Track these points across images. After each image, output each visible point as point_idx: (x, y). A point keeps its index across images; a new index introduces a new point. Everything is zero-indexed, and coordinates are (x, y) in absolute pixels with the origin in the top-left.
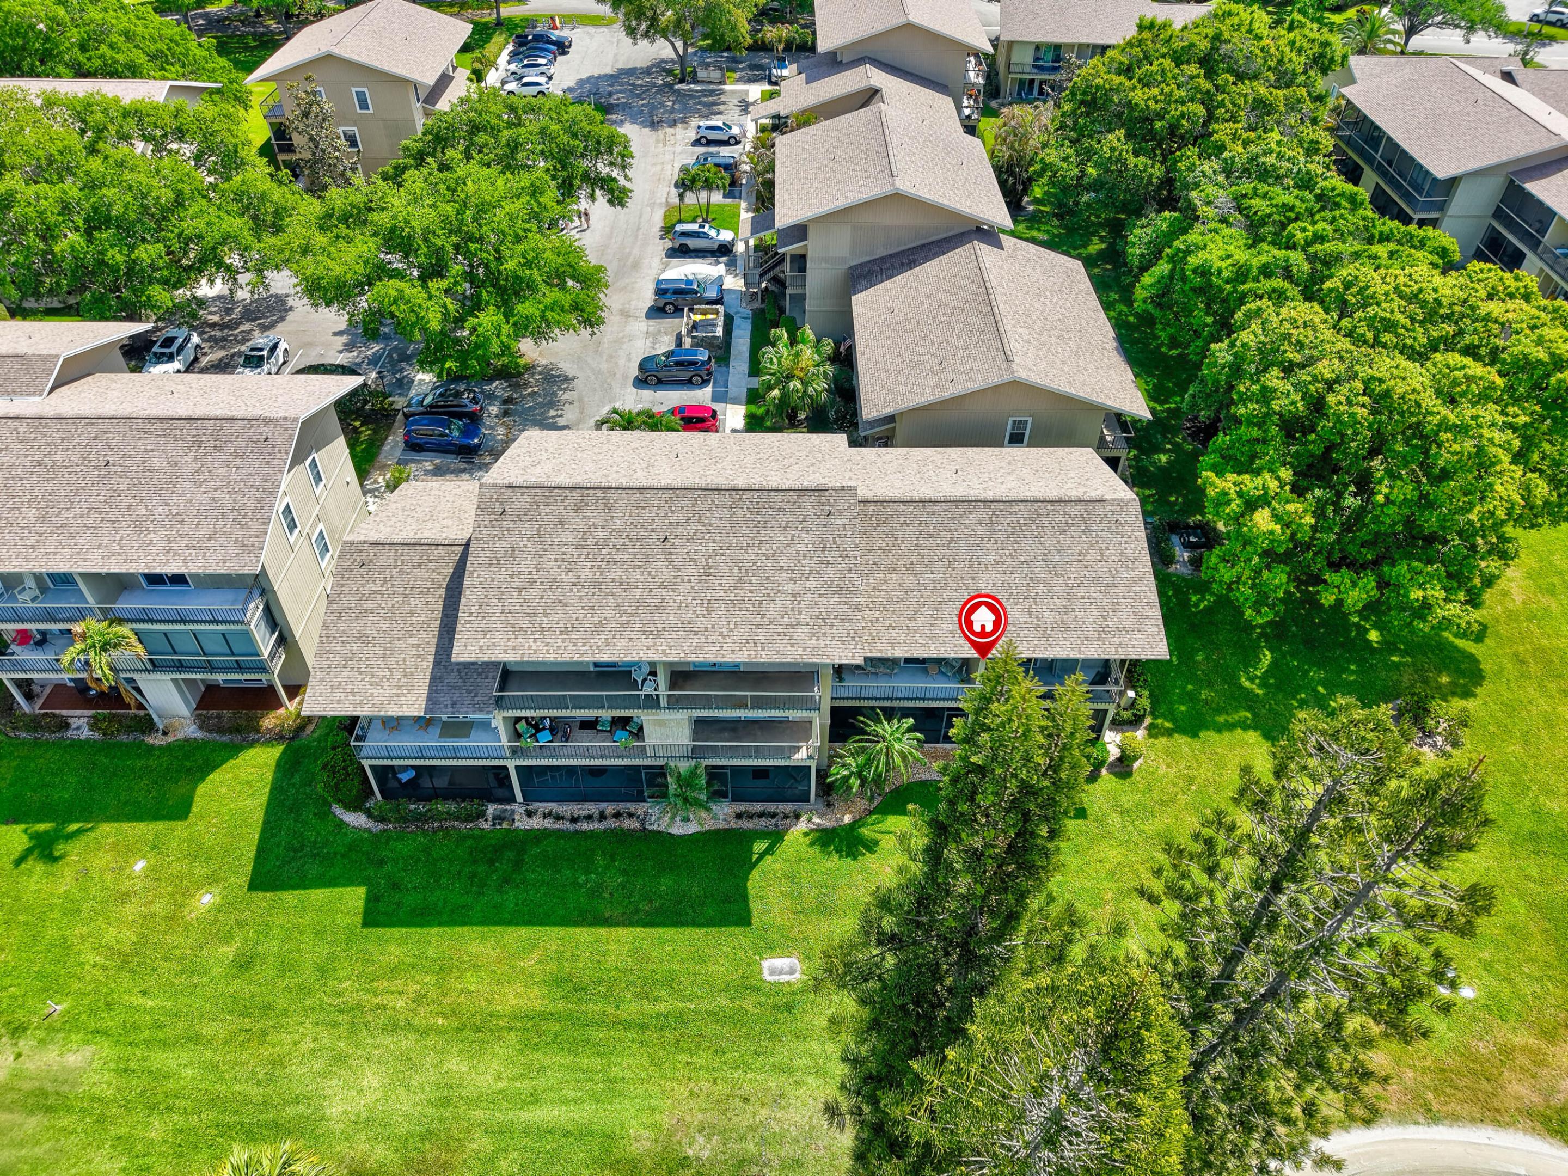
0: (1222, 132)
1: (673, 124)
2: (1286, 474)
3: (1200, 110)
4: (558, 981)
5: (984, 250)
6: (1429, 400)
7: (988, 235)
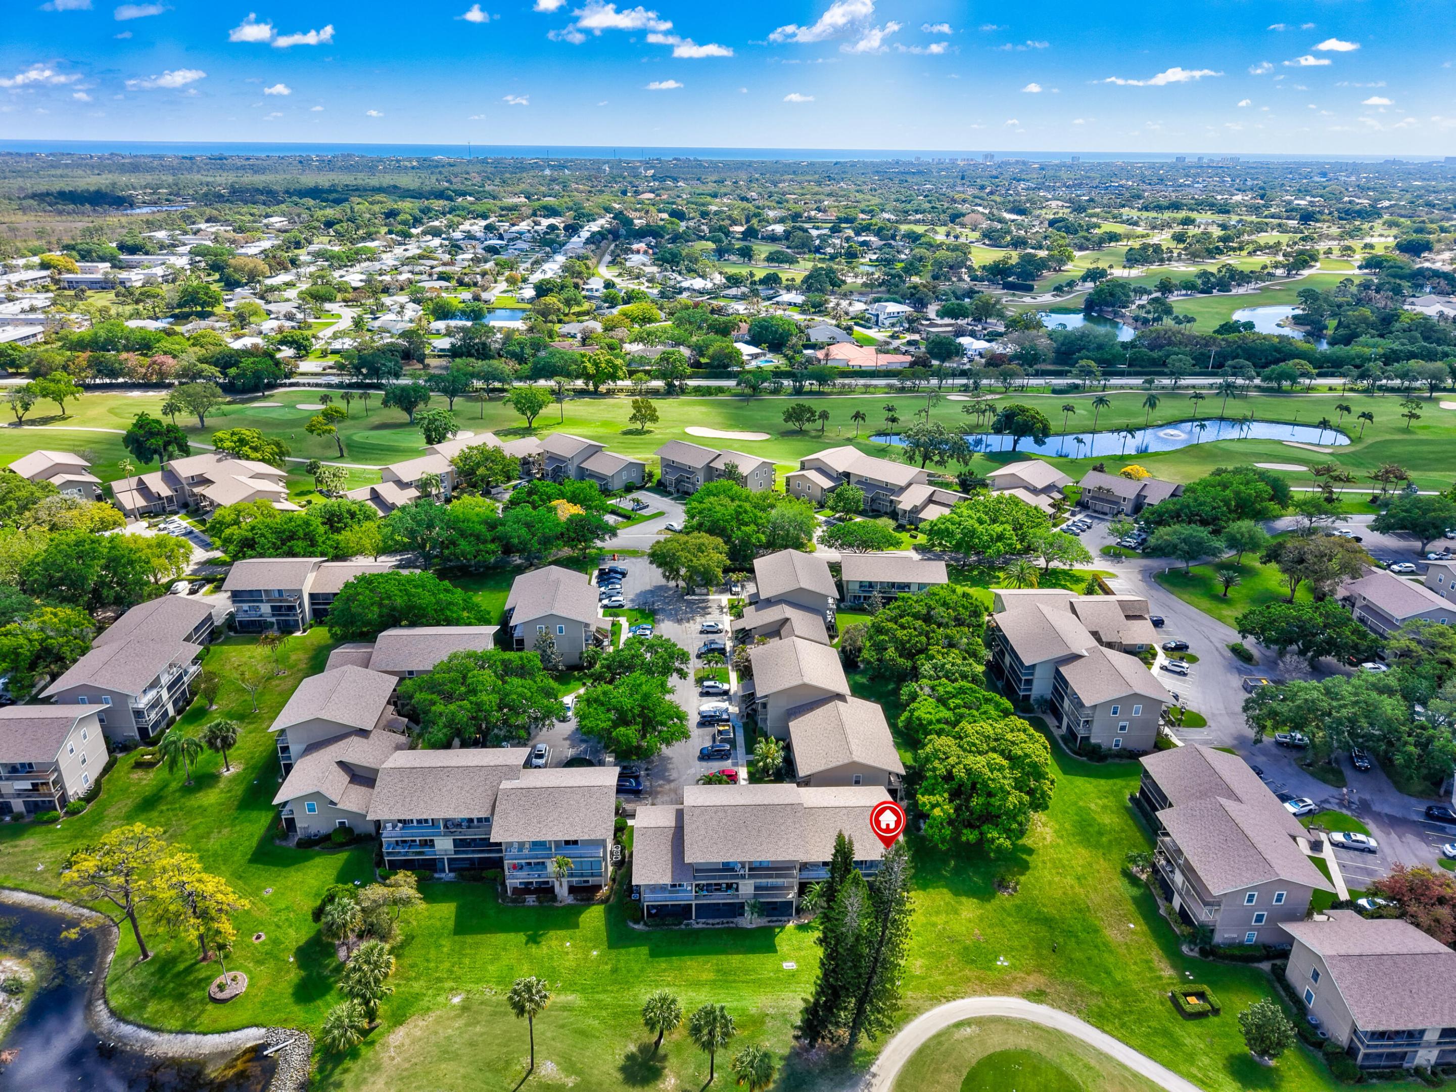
0: (933, 650)
1: (688, 621)
2: (946, 795)
3: (924, 639)
4: (718, 971)
5: (840, 704)
6: (986, 771)
7: (840, 697)
